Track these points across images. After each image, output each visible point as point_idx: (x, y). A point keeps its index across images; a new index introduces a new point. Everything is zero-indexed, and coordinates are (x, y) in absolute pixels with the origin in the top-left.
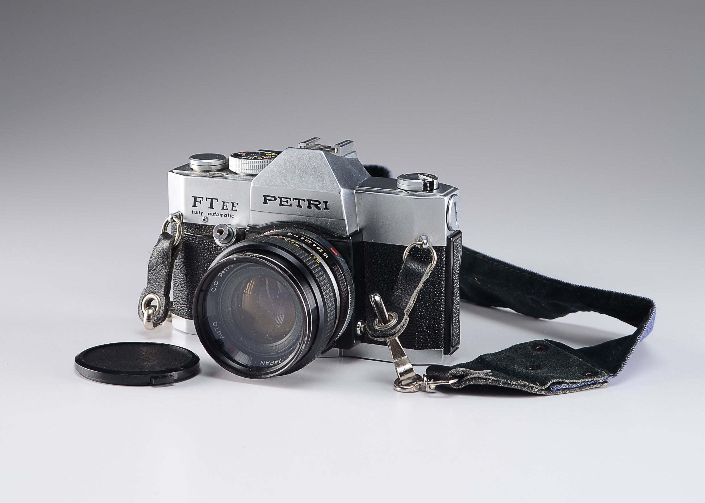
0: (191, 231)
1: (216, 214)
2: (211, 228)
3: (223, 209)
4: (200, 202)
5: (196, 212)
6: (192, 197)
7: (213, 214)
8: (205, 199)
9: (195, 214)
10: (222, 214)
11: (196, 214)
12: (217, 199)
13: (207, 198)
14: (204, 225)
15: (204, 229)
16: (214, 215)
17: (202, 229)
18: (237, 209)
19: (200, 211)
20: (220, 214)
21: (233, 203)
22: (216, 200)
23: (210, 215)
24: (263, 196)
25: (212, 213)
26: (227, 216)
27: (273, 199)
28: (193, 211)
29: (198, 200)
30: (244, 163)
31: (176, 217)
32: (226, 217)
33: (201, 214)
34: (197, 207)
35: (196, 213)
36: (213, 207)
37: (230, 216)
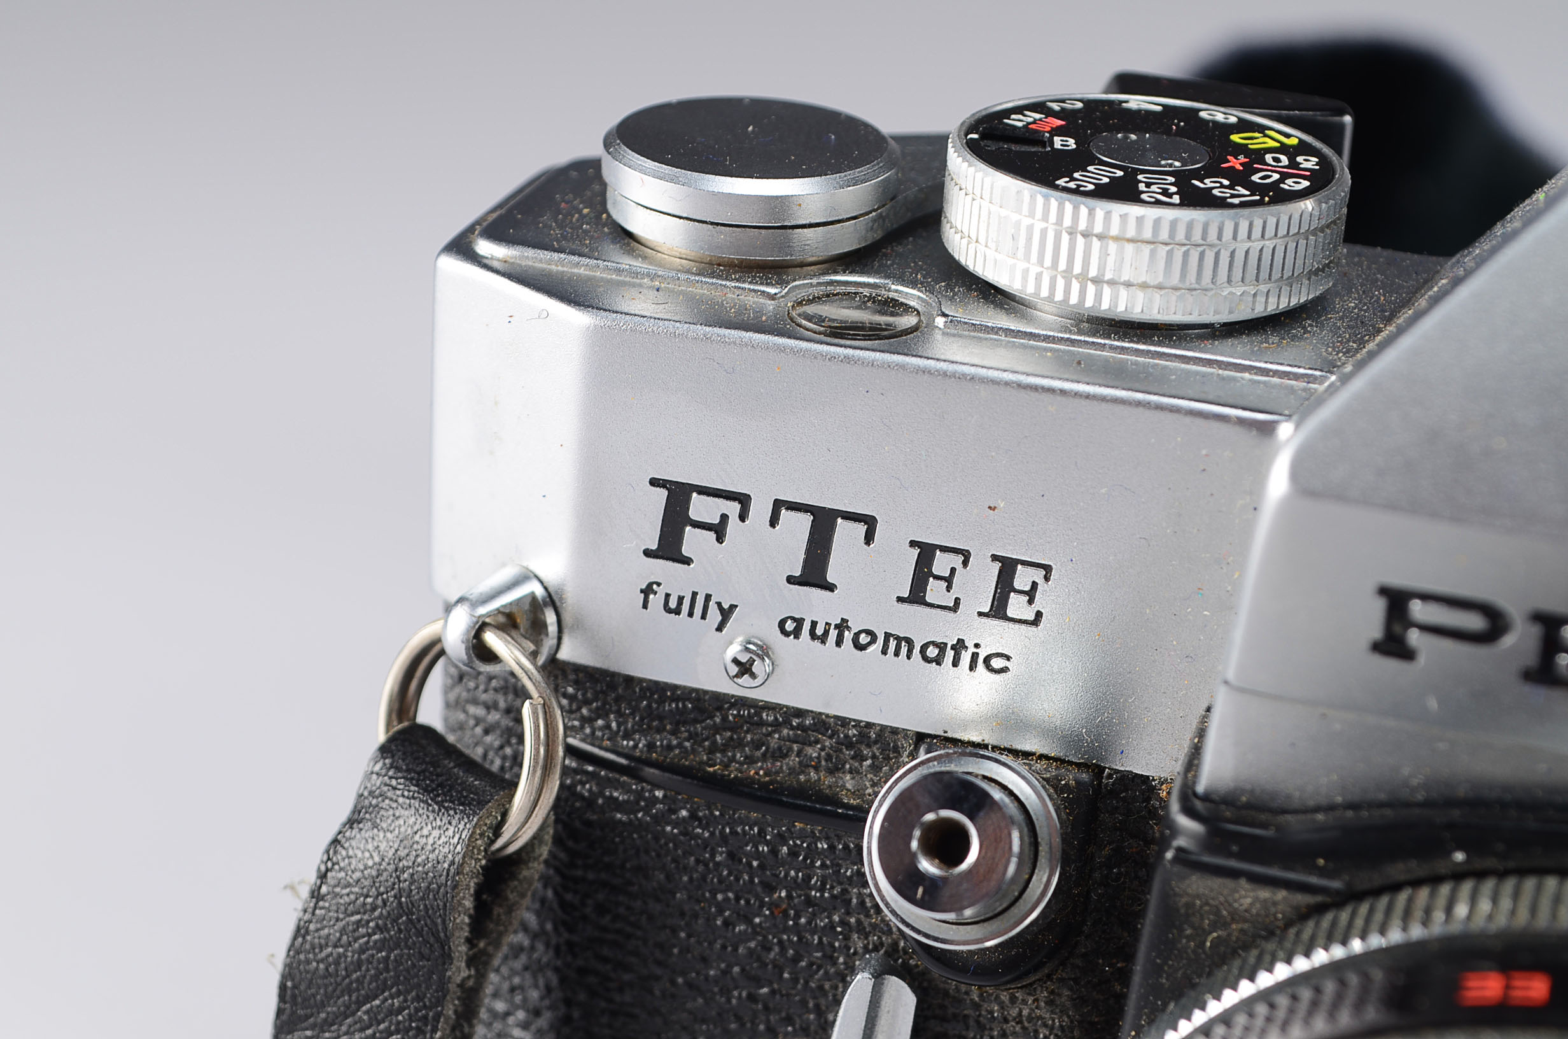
0: (627, 736)
1: (848, 636)
2: (792, 728)
3: (916, 596)
4: (719, 530)
5: (681, 599)
6: (654, 482)
7: (819, 631)
8: (760, 510)
9: (668, 610)
10: (899, 639)
11: (677, 611)
12: (870, 523)
13: (778, 505)
14: (741, 702)
15: (734, 728)
16: (833, 634)
17: (717, 729)
18: (1039, 615)
19: (708, 598)
20: (888, 636)
21: (1007, 567)
22: (862, 528)
23: (797, 633)
24: (1384, 591)
25: (814, 624)
26: (950, 654)
27: (1474, 622)
28: (648, 591)
29: (701, 508)
30: (1082, 225)
31: (508, 622)
32: (938, 661)
33: (714, 616)
34: (687, 561)
35: (673, 604)
36: (830, 578)
37: (975, 656)
